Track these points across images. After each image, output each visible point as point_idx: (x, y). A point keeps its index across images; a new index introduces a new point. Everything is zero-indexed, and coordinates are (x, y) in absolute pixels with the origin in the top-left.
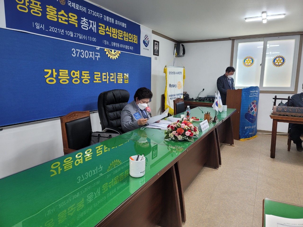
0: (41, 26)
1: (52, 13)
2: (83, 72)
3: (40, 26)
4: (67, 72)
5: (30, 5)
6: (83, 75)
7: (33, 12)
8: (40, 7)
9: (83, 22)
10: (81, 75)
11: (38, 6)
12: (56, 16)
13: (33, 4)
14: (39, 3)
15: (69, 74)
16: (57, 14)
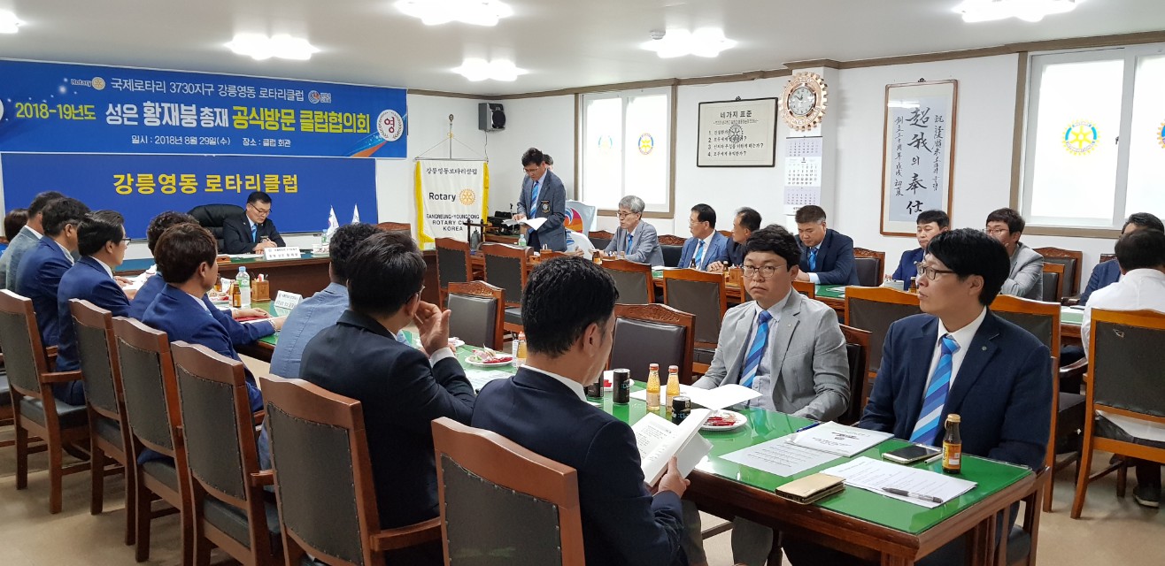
2: (183, 176)
4: (151, 176)
6: (183, 179)
10: (178, 180)
15: (156, 180)
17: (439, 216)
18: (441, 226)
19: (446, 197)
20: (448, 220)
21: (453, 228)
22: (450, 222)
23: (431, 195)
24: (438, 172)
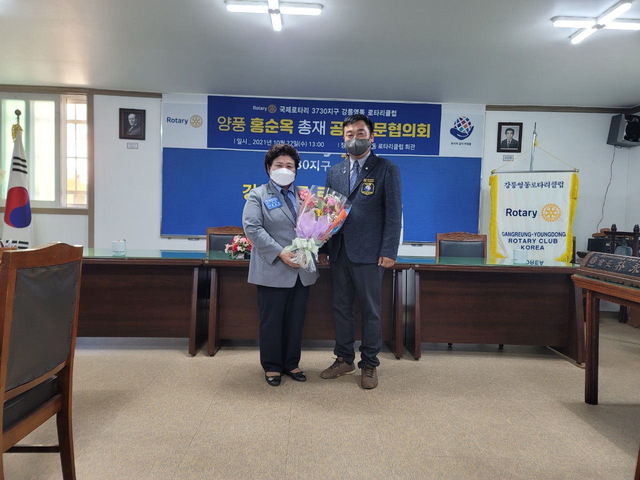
0: (244, 141)
1: (257, 125)
3: (242, 141)
5: (232, 123)
7: (236, 129)
8: (244, 122)
9: (303, 126)
11: (242, 122)
12: (263, 127)
13: (236, 121)
14: (242, 119)
16: (264, 125)
17: (516, 234)
18: (519, 244)
19: (526, 214)
20: (527, 238)
21: (533, 247)
22: (529, 241)
23: (509, 212)
24: (517, 187)
